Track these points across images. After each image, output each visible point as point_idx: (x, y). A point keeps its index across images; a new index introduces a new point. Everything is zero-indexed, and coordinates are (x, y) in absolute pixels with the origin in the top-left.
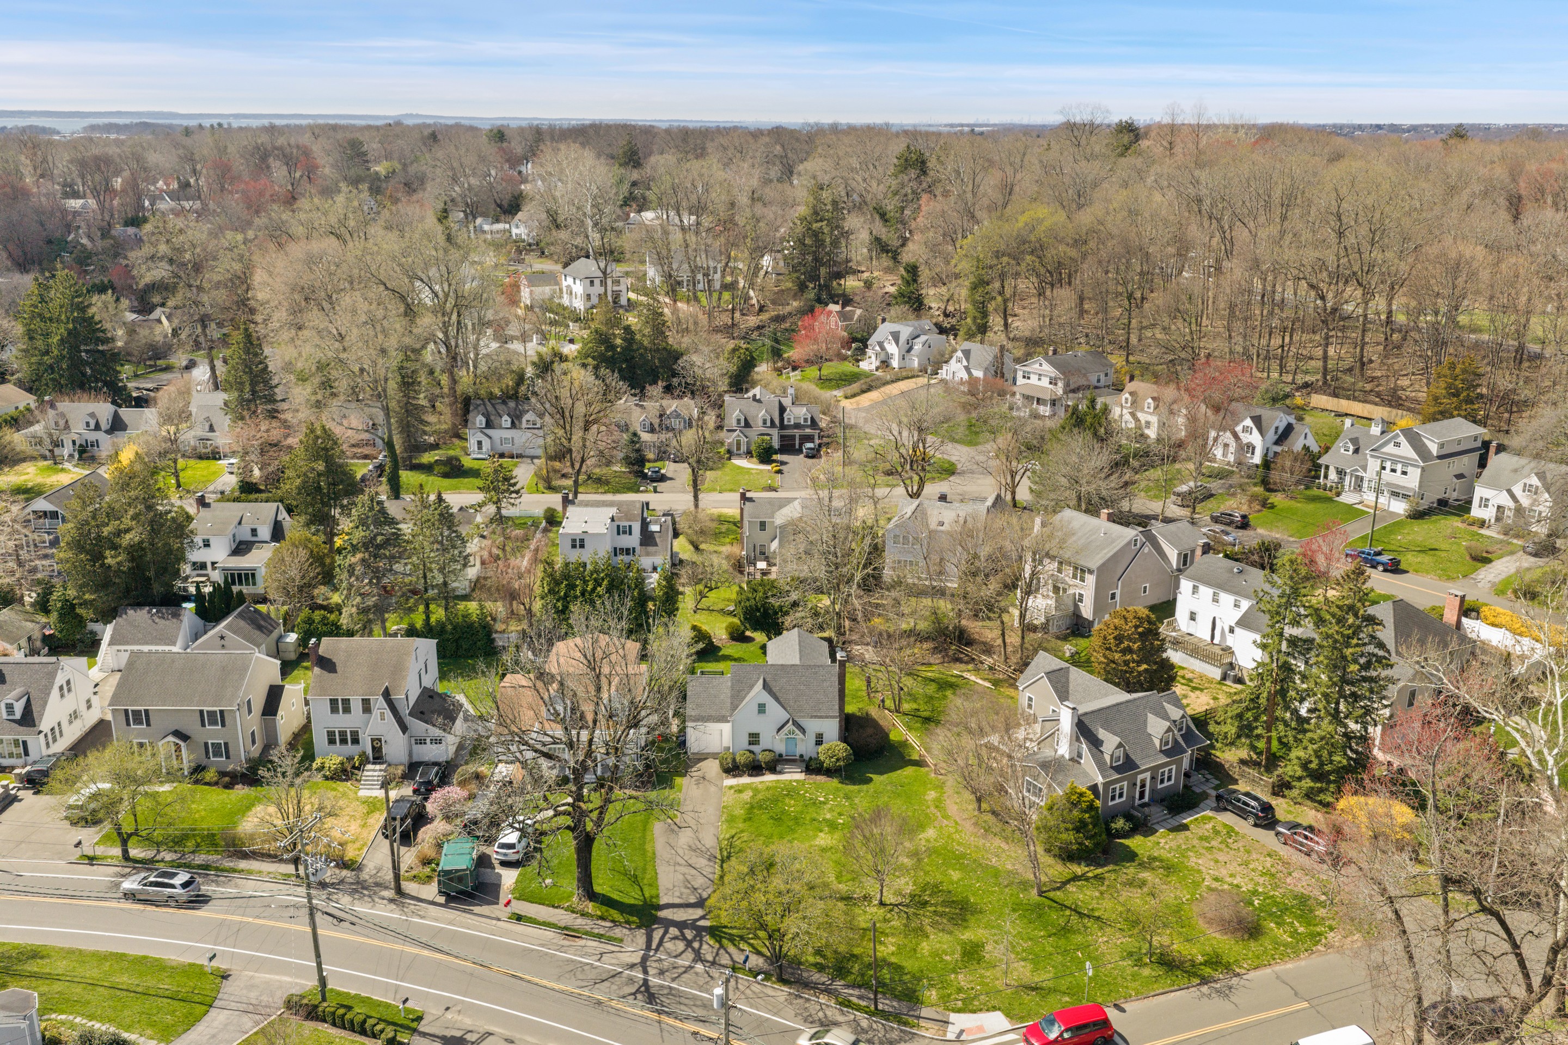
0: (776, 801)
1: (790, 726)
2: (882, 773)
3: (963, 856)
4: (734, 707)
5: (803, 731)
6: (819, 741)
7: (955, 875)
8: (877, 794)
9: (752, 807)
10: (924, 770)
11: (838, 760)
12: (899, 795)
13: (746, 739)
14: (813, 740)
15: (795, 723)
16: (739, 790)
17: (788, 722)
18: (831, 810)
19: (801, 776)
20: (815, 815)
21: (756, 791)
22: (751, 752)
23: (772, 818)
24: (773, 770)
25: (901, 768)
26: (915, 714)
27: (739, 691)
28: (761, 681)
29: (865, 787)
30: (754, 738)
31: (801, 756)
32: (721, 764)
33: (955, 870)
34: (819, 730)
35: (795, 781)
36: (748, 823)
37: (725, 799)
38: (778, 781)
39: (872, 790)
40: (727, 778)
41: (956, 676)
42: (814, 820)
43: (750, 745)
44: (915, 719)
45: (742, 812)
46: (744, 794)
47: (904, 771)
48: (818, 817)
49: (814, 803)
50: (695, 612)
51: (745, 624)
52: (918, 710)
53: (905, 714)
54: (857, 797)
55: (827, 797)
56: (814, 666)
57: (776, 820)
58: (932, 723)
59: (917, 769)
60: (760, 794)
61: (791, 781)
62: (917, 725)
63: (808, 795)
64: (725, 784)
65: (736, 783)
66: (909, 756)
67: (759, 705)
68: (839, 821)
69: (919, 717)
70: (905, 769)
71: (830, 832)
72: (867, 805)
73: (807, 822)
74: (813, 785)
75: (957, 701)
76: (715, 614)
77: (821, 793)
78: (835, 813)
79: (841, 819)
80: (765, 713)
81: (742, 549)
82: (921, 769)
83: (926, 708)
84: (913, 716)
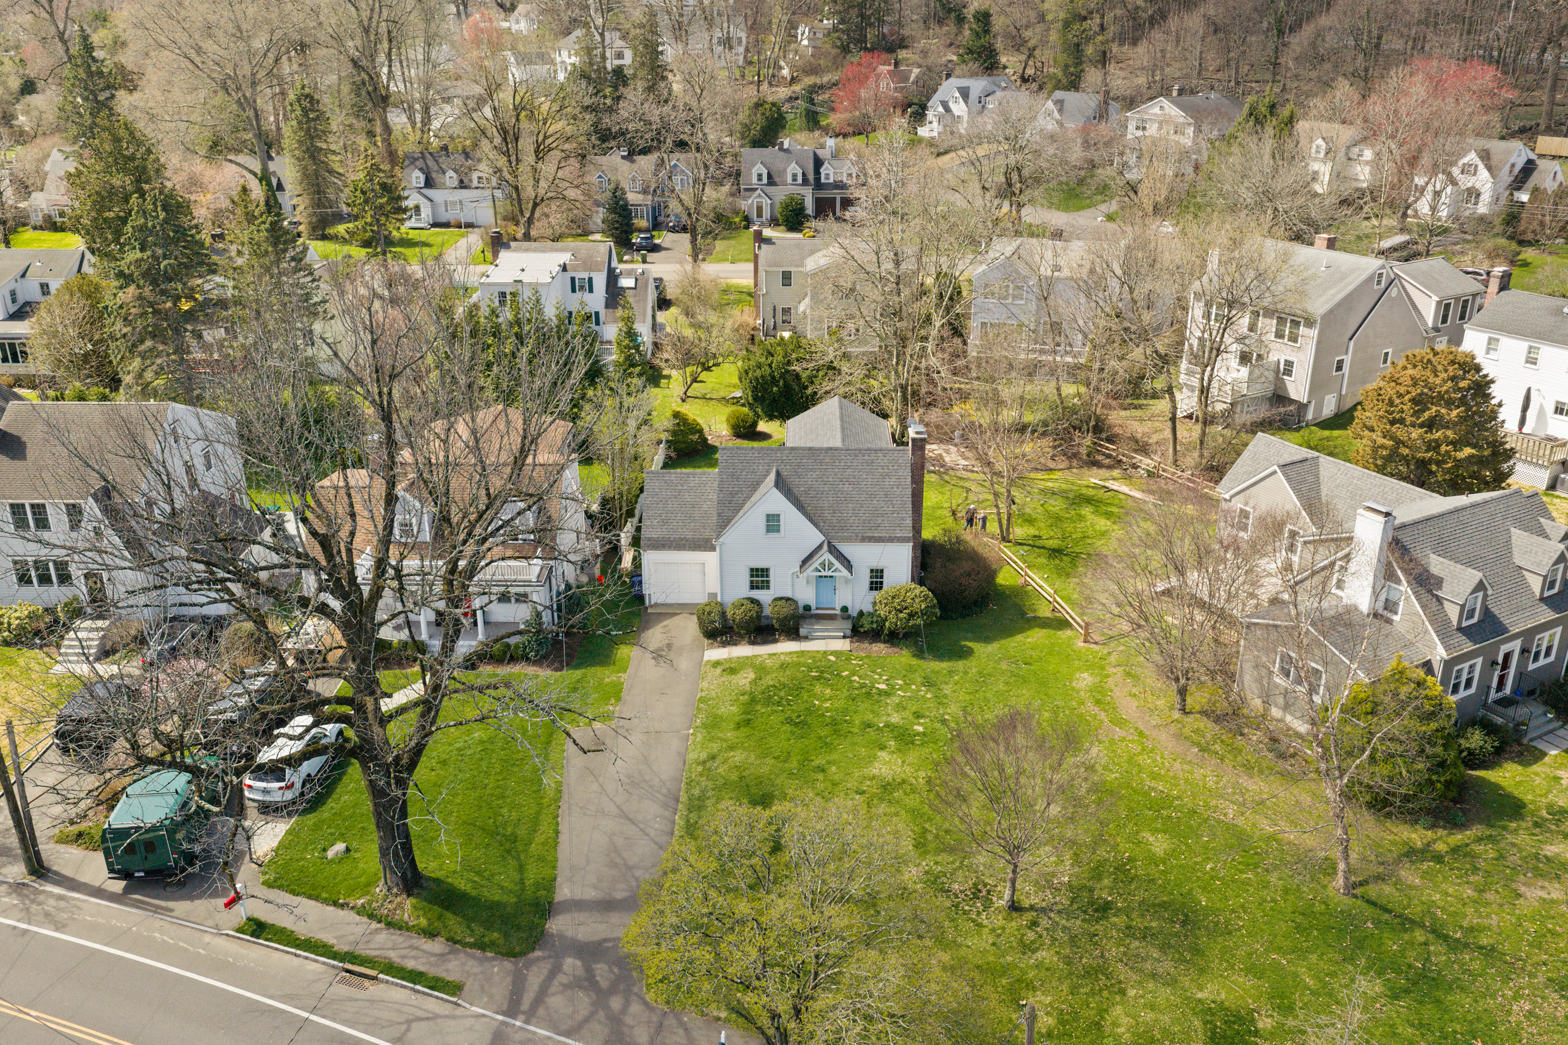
0: (797, 689)
1: (826, 556)
2: (987, 640)
3: (1165, 802)
4: (724, 523)
5: (848, 565)
6: (876, 582)
7: (1159, 844)
8: (984, 678)
9: (753, 701)
10: (1067, 633)
11: (911, 615)
12: (1025, 680)
13: (745, 579)
14: (866, 580)
15: (833, 550)
16: (731, 669)
17: (820, 547)
18: (900, 707)
19: (843, 645)
20: (869, 717)
21: (761, 670)
22: (753, 601)
23: (789, 721)
24: (793, 633)
25: (1021, 630)
26: (1034, 544)
27: (733, 495)
28: (772, 476)
29: (960, 665)
30: (759, 577)
31: (845, 609)
32: (701, 623)
33: (1155, 831)
34: (877, 564)
35: (832, 653)
36: (744, 731)
37: (705, 684)
38: (803, 652)
39: (974, 670)
40: (711, 646)
41: (1096, 487)
42: (869, 726)
43: (752, 588)
44: (1037, 550)
45: (734, 709)
46: (739, 676)
47: (1028, 637)
48: (875, 720)
49: (869, 694)
50: (683, 401)
51: (756, 413)
52: (1040, 537)
53: (1021, 544)
54: (946, 683)
55: (891, 682)
56: (869, 449)
57: (796, 724)
58: (1065, 558)
59: (1052, 632)
60: (768, 677)
61: (825, 652)
62: (1042, 560)
63: (856, 678)
64: (706, 658)
65: (725, 656)
66: (1035, 611)
67: (768, 516)
68: (916, 727)
69: (1043, 548)
70: (1029, 633)
71: (900, 750)
72: (968, 697)
73: (855, 730)
74: (866, 660)
75: (1102, 523)
76: (713, 402)
77: (881, 675)
78: (907, 713)
79: (919, 724)
80: (778, 531)
81: (757, 315)
82: (1060, 633)
83: (1052, 534)
84: (1033, 546)
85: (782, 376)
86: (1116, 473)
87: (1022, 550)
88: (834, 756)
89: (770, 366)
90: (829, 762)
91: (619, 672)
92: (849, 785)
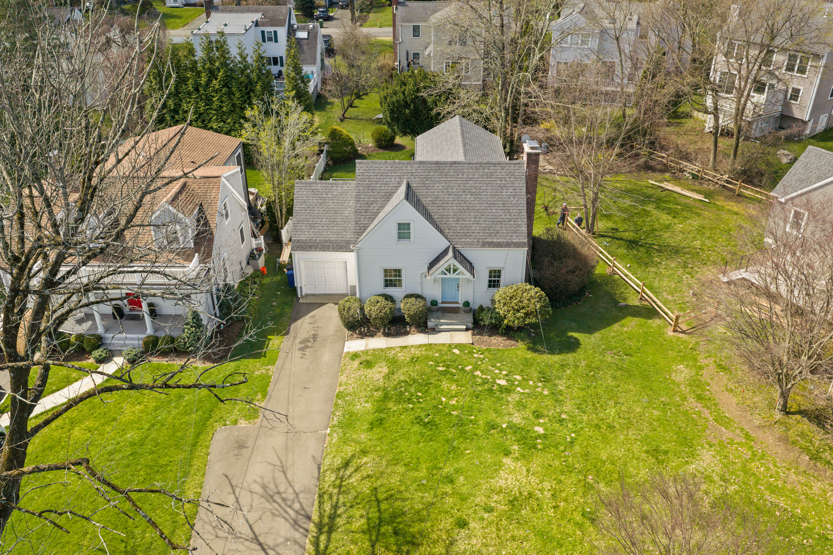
0: (426, 385)
1: (449, 260)
2: (590, 330)
3: (792, 523)
4: (361, 230)
5: (470, 267)
6: (494, 280)
8: (592, 371)
9: (386, 397)
10: (656, 322)
13: (380, 279)
14: (485, 279)
15: (458, 255)
16: (367, 361)
17: (445, 252)
18: (521, 406)
19: (467, 337)
20: (493, 416)
21: (394, 364)
22: (388, 298)
23: (419, 420)
24: (422, 326)
25: (617, 319)
26: (613, 236)
27: (369, 204)
28: (403, 189)
29: (570, 357)
30: (393, 276)
31: (467, 304)
32: (342, 315)
34: (495, 266)
35: (456, 346)
37: (343, 379)
38: (430, 345)
39: (583, 363)
40: (350, 337)
41: (653, 187)
42: (493, 427)
43: (386, 286)
44: (617, 242)
45: (368, 406)
46: (374, 370)
47: (623, 326)
48: (498, 420)
49: (491, 390)
50: (342, 121)
51: (393, 130)
52: (617, 230)
53: (603, 236)
54: (560, 378)
55: (510, 377)
56: (488, 163)
57: (425, 425)
58: (641, 249)
59: (643, 320)
60: (400, 371)
61: (450, 345)
62: (622, 251)
63: (478, 373)
64: (346, 350)
65: (363, 348)
66: (625, 299)
67: (399, 224)
68: (537, 428)
69: (621, 239)
70: (623, 321)
71: (523, 456)
72: (581, 394)
73: (480, 432)
74: (486, 354)
75: (665, 218)
76: (363, 122)
77: (501, 370)
78: (528, 413)
79: (539, 425)
80: (409, 238)
81: (395, 60)
82: (650, 321)
83: (626, 227)
84: (613, 238)
85: (413, 100)
86: (667, 175)
87: (605, 241)
88: (462, 464)
89: (403, 93)
90: (457, 471)
91: (269, 364)
92: (478, 500)
